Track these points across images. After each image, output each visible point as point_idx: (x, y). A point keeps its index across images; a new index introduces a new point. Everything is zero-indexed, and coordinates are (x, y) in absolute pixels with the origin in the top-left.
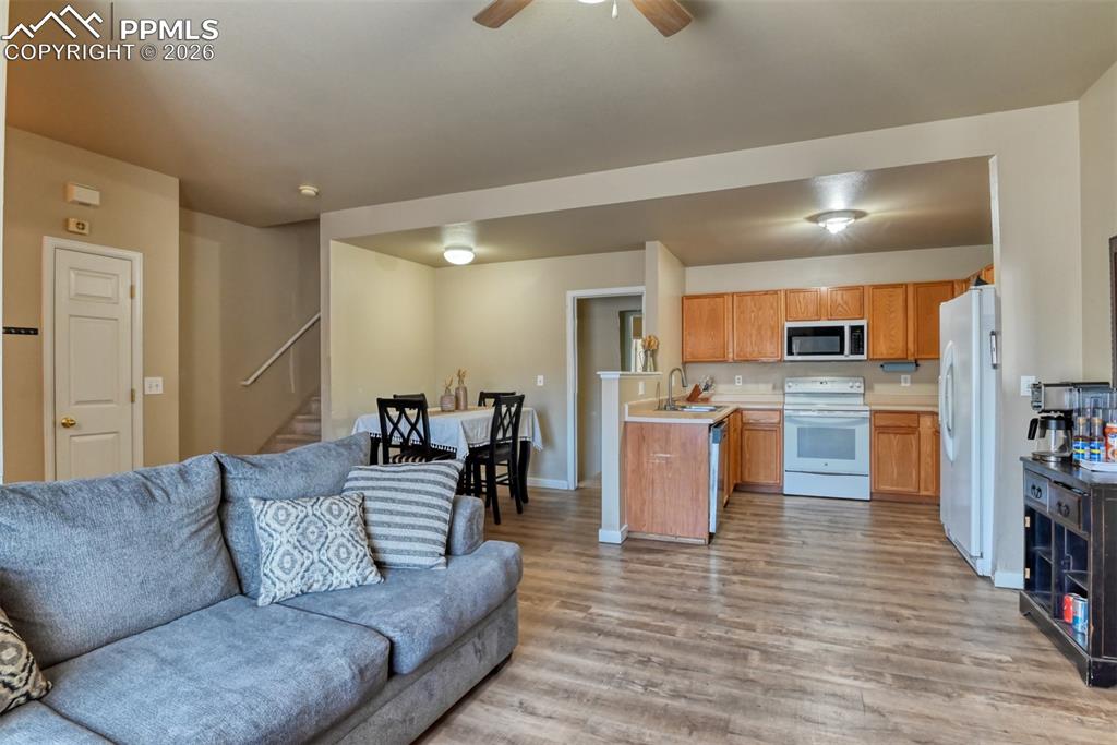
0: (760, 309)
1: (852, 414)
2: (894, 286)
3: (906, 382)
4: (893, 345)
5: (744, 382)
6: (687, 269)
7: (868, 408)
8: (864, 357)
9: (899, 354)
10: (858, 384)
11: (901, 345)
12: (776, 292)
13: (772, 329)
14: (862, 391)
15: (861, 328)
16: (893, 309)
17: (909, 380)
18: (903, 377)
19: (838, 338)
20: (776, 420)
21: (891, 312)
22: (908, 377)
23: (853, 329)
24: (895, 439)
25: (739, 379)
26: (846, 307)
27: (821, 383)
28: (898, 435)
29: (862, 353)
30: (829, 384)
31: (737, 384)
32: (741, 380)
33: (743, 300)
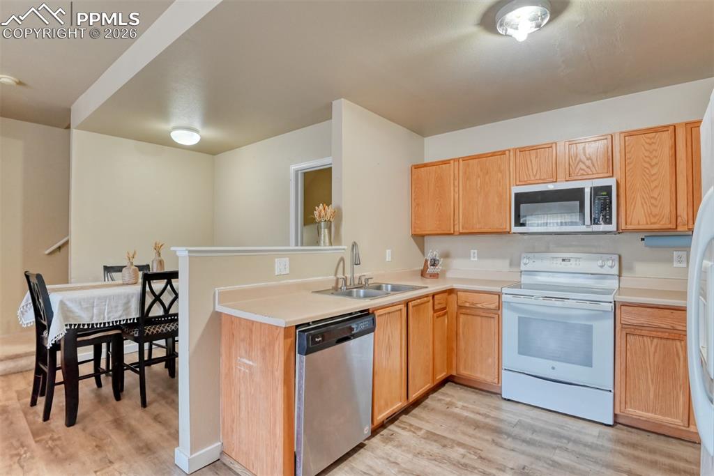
0: (487, 173)
1: (588, 305)
2: (656, 130)
3: (680, 262)
4: (655, 211)
5: (480, 257)
6: (427, 140)
7: (610, 298)
8: (613, 227)
9: (665, 223)
10: (610, 263)
11: (667, 209)
12: (503, 153)
13: (500, 196)
14: (615, 271)
15: (608, 189)
16: (655, 161)
17: (685, 259)
18: (676, 254)
19: (578, 203)
20: (493, 306)
21: (652, 166)
22: (684, 254)
23: (596, 191)
24: (651, 345)
25: (474, 253)
26: (589, 163)
27: (564, 260)
28: (655, 340)
29: (610, 223)
30: (572, 261)
31: (472, 259)
32: (476, 255)
33: (468, 165)
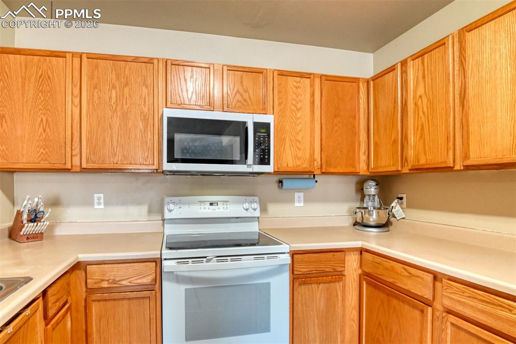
0: (127, 84)
2: (302, 75)
3: (299, 202)
4: (300, 154)
5: (106, 204)
7: (287, 248)
8: (269, 169)
9: (305, 166)
11: (307, 153)
12: (150, 61)
13: (145, 119)
14: (258, 214)
15: (267, 126)
16: (299, 105)
17: (302, 199)
18: (297, 195)
22: (302, 194)
23: (257, 126)
25: (99, 199)
26: (246, 96)
27: (211, 204)
28: (321, 286)
29: (268, 163)
30: (220, 205)
31: (96, 207)
32: (102, 201)
33: (97, 67)
